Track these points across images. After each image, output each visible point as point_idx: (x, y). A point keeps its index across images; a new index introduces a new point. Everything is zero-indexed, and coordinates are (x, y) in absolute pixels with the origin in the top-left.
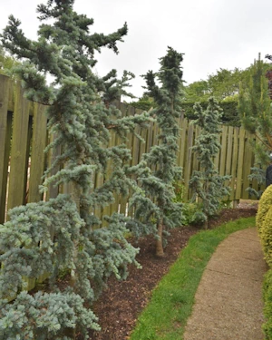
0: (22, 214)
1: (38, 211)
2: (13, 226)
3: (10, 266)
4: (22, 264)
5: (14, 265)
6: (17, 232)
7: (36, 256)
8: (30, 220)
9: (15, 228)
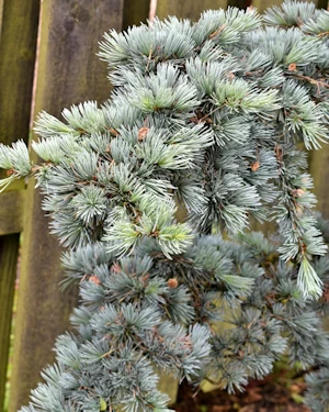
0: (167, 70)
1: (259, 57)
2: (109, 131)
3: (107, 312)
4: (169, 309)
5: (128, 311)
6: (121, 173)
7: (243, 284)
8: (207, 110)
9: (117, 146)
